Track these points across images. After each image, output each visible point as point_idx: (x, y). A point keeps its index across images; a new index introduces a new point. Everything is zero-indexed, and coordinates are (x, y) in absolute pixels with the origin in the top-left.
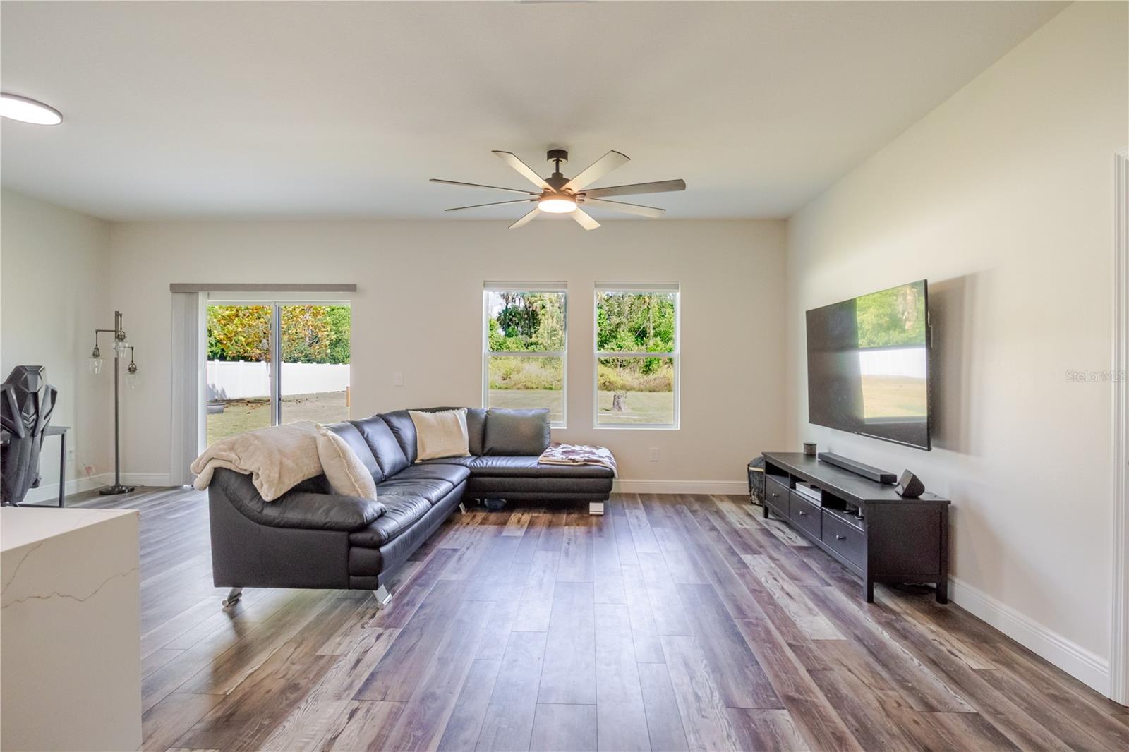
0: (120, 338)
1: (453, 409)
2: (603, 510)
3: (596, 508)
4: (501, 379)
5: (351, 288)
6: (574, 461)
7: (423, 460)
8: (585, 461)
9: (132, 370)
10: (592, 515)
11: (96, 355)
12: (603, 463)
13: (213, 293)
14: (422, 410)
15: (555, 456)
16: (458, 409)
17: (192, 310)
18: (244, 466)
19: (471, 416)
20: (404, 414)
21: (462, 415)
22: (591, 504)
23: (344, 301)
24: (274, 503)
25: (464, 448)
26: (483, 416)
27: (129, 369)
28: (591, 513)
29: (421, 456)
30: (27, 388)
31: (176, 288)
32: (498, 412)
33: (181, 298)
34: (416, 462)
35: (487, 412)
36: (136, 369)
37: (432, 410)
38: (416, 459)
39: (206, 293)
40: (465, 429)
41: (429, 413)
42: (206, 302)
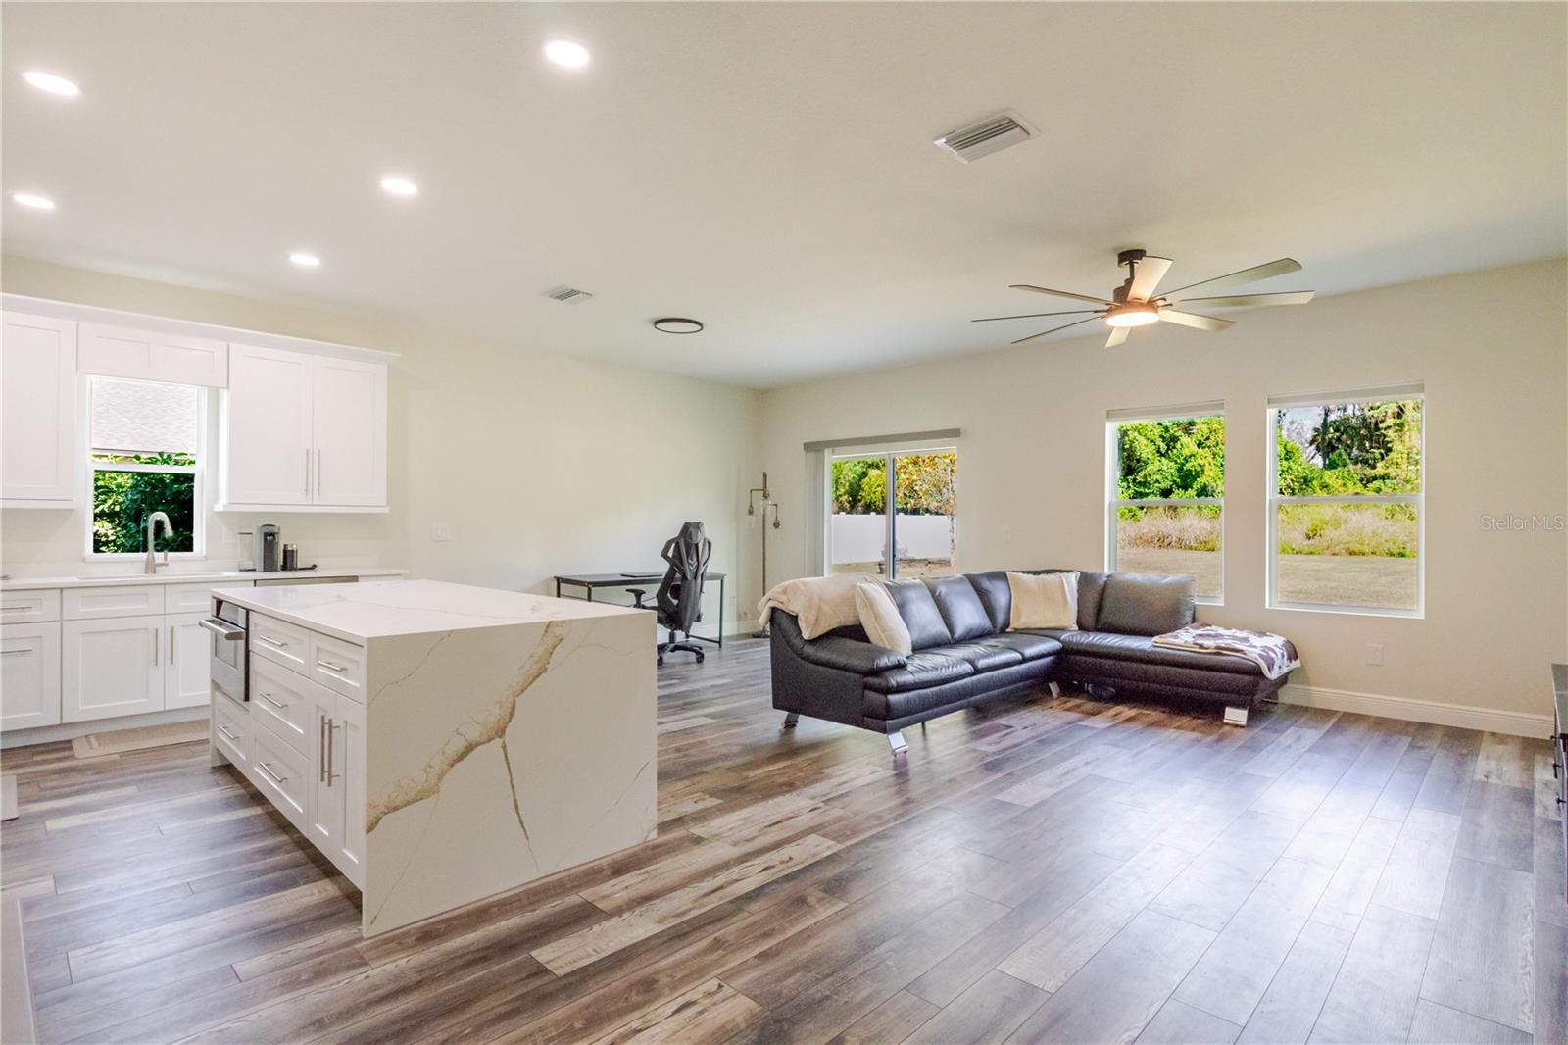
0: (766, 496)
1: (1061, 571)
2: (1245, 720)
3: (1235, 715)
4: (1302, 537)
5: (955, 433)
6: (1201, 646)
7: (1016, 629)
8: (1218, 648)
9: (777, 525)
10: (1227, 724)
11: (750, 512)
12: (1245, 654)
13: (837, 449)
14: (1024, 572)
15: (1183, 640)
16: (1068, 571)
17: (820, 465)
18: (793, 608)
19: (1085, 580)
20: (1001, 576)
21: (1072, 580)
22: (1228, 709)
23: (949, 448)
24: (812, 642)
25: (1070, 620)
26: (1102, 583)
27: (774, 525)
28: (1224, 721)
29: (1014, 625)
30: (691, 541)
31: (808, 447)
32: (1120, 578)
33: (812, 455)
34: (1008, 630)
35: (1109, 577)
36: (779, 524)
37: (1036, 573)
38: (1008, 627)
39: (831, 449)
40: (1072, 596)
41: (1031, 576)
42: (831, 458)
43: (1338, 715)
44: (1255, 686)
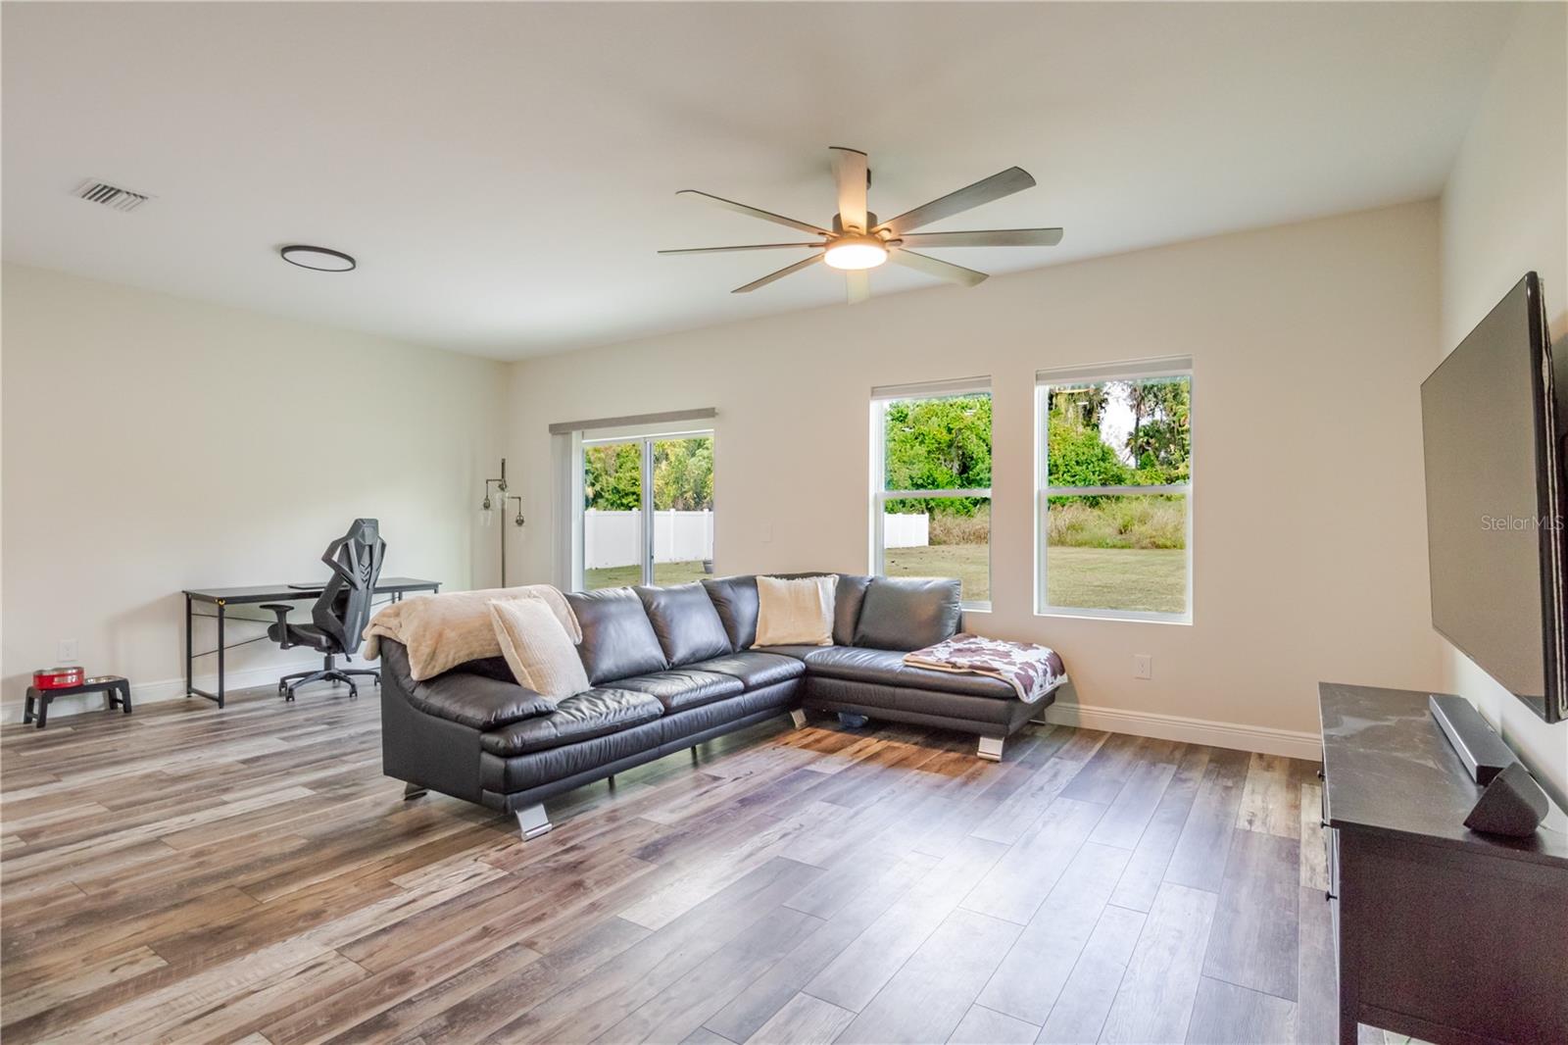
0: (502, 488)
1: (819, 575)
2: (1000, 752)
3: (990, 747)
5: (709, 413)
6: (954, 665)
7: (762, 646)
8: (971, 667)
9: (519, 522)
10: (981, 759)
11: (487, 506)
12: (1000, 674)
13: (588, 432)
14: (776, 577)
15: (938, 657)
16: (825, 575)
17: (567, 452)
18: (404, 637)
19: (845, 585)
20: (751, 582)
21: (829, 585)
22: (982, 740)
23: (705, 430)
25: (824, 632)
26: (863, 588)
28: (979, 754)
29: (761, 640)
30: (364, 540)
31: (556, 429)
32: (881, 582)
33: (559, 439)
34: (752, 647)
35: (871, 581)
36: (523, 521)
37: (790, 577)
38: (753, 643)
39: (580, 432)
40: (828, 605)
41: (784, 580)
42: (582, 443)
43: (1106, 737)
44: (1010, 710)
